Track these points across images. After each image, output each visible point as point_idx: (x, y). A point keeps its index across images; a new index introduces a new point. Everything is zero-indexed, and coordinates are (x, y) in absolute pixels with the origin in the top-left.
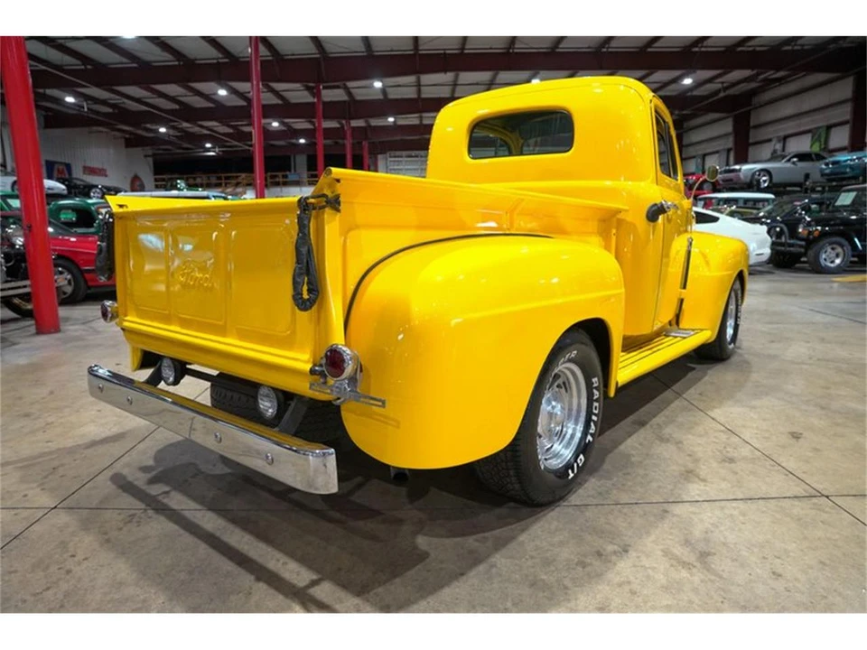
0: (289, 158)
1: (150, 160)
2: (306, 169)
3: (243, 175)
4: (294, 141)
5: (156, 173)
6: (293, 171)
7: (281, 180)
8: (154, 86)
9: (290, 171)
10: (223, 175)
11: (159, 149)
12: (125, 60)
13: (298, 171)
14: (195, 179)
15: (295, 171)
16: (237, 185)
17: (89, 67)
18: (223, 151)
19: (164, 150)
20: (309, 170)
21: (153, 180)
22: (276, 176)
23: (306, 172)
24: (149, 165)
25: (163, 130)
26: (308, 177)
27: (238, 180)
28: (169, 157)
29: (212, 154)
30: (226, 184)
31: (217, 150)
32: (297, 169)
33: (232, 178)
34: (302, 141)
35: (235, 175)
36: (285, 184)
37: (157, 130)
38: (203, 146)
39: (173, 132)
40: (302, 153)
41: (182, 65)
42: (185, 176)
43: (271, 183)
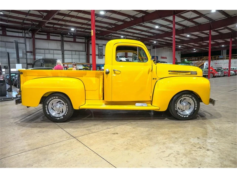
0: (221, 51)
2: (226, 54)
3: (205, 57)
4: (221, 46)
5: (181, 57)
6: (221, 55)
7: (217, 58)
8: (180, 35)
9: (220, 55)
10: (199, 57)
11: (183, 51)
12: (161, 32)
13: (223, 55)
14: (192, 58)
15: (222, 55)
16: (203, 60)
17: (155, 35)
18: (199, 51)
19: (184, 51)
20: (227, 55)
21: (180, 59)
23: (226, 55)
24: (180, 55)
25: (180, 46)
26: (226, 57)
27: (203, 58)
28: (185, 53)
29: (195, 52)
30: (200, 60)
31: (197, 50)
32: (223, 54)
33: (202, 58)
34: (223, 46)
35: (203, 57)
36: (218, 59)
37: (178, 47)
38: (193, 50)
39: (182, 47)
40: (224, 49)
41: (197, 26)
42: (189, 58)
43: (214, 59)
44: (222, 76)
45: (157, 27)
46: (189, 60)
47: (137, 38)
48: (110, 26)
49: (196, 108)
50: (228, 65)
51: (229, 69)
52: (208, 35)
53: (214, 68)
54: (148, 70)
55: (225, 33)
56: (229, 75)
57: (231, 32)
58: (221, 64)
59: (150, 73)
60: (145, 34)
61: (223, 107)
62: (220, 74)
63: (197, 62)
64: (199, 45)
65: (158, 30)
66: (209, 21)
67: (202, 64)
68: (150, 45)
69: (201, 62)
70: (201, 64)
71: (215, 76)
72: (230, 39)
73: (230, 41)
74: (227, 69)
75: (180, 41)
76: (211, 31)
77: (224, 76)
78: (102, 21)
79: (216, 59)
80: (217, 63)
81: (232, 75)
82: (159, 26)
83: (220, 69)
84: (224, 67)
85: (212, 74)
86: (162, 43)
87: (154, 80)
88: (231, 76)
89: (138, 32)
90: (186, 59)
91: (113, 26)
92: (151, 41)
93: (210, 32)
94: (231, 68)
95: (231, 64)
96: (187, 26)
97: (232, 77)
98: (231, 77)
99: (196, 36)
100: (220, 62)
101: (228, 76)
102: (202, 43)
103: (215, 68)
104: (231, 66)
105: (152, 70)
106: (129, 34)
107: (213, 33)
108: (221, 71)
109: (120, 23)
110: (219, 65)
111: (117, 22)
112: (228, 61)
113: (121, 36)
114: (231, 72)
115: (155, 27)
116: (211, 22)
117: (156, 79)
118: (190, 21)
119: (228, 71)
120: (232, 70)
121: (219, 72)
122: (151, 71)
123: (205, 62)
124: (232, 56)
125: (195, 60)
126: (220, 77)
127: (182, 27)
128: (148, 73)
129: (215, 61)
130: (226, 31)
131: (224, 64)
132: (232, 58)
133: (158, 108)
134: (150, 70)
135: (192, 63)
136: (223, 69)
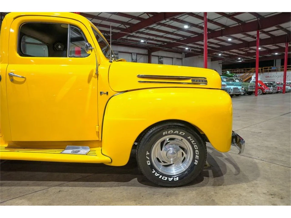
0: (273, 60)
1: (221, 65)
2: (280, 65)
3: (253, 69)
4: (273, 54)
5: (223, 69)
6: (274, 66)
8: (218, 38)
10: (246, 69)
11: (224, 61)
12: (192, 34)
13: (276, 66)
14: (236, 70)
15: (275, 66)
16: (250, 72)
17: (185, 38)
18: (245, 60)
19: (226, 61)
21: (221, 71)
22: (267, 68)
24: (221, 66)
25: (220, 55)
26: (281, 68)
27: (251, 70)
28: (227, 63)
29: (240, 61)
30: (247, 72)
31: (242, 60)
32: (276, 64)
33: (249, 70)
34: (276, 54)
35: (250, 68)
36: (270, 71)
37: (218, 55)
38: (238, 59)
39: (224, 55)
40: (278, 58)
41: (241, 25)
42: (233, 70)
43: (265, 71)
44: (275, 93)
45: (186, 27)
46: (233, 72)
47: (162, 43)
48: (123, 25)
49: (196, 160)
50: (283, 79)
51: (283, 83)
52: (255, 38)
53: (264, 83)
54: (88, 74)
55: (278, 35)
56: (284, 91)
57: (287, 33)
58: (274, 78)
59: (94, 79)
60: (171, 37)
61: (267, 147)
62: (272, 89)
63: (243, 75)
64: (245, 53)
65: (188, 31)
66: (256, 18)
67: (250, 77)
68: (181, 53)
69: (248, 75)
70: (248, 78)
71: (265, 92)
72: (285, 45)
73: (285, 47)
74: (281, 83)
75: (219, 47)
76: (260, 33)
77: (277, 92)
78: (110, 18)
79: (267, 71)
80: (268, 77)
81: (288, 91)
82: (189, 25)
83: (272, 84)
84: (278, 81)
85: (261, 89)
86: (196, 50)
87: (103, 95)
88: (286, 92)
89: (161, 34)
90: (228, 71)
91: (128, 26)
92: (181, 47)
93: (258, 34)
94: (286, 82)
95: (287, 77)
96: (226, 25)
97: (288, 93)
98: (286, 94)
99: (240, 40)
100: (273, 75)
101: (283, 93)
102: (248, 49)
103: (266, 82)
104: (286, 80)
105: (97, 74)
106: (151, 37)
107: (263, 36)
108: (273, 86)
109: (136, 22)
110: (271, 78)
111: (131, 20)
112: (282, 73)
113: (141, 40)
114: (287, 87)
115: (184, 27)
116: (259, 19)
117: (107, 93)
118: (230, 19)
119: (282, 86)
120: (288, 85)
121: (270, 88)
122: (95, 77)
123: (253, 75)
124: (288, 67)
125: (241, 73)
126: (271, 93)
127: (221, 27)
128: (89, 81)
129: (266, 74)
130: (280, 33)
131: (278, 77)
132: (288, 69)
133: (108, 159)
134: (94, 74)
135: (236, 76)
136: (277, 83)
